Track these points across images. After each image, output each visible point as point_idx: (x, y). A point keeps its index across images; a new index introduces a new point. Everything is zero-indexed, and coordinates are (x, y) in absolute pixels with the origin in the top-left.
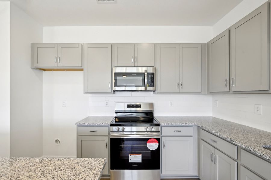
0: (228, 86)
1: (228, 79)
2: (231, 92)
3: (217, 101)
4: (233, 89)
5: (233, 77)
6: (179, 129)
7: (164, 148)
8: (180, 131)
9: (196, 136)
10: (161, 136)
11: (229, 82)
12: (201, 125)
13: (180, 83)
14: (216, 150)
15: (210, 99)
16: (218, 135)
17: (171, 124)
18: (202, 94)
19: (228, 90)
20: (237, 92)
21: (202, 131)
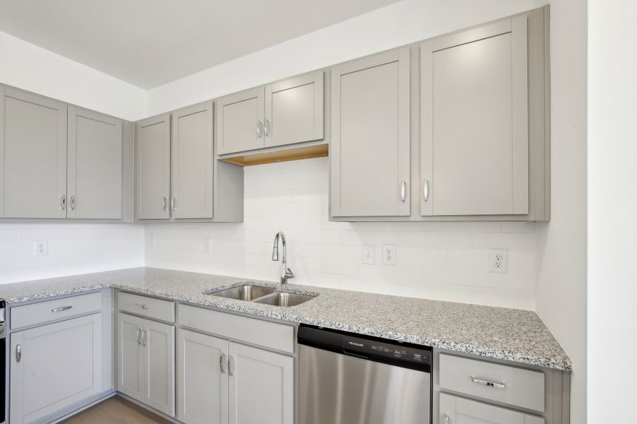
0: (167, 209)
1: (167, 198)
2: (172, 221)
3: (153, 235)
4: (175, 215)
5: (175, 195)
6: (66, 303)
7: (18, 360)
8: (70, 307)
9: (109, 309)
10: (8, 331)
11: (170, 204)
12: (118, 283)
13: (69, 197)
14: (147, 321)
15: (140, 232)
16: (149, 293)
17: (41, 296)
18: (123, 223)
19: (168, 217)
20: (181, 221)
21: (122, 296)
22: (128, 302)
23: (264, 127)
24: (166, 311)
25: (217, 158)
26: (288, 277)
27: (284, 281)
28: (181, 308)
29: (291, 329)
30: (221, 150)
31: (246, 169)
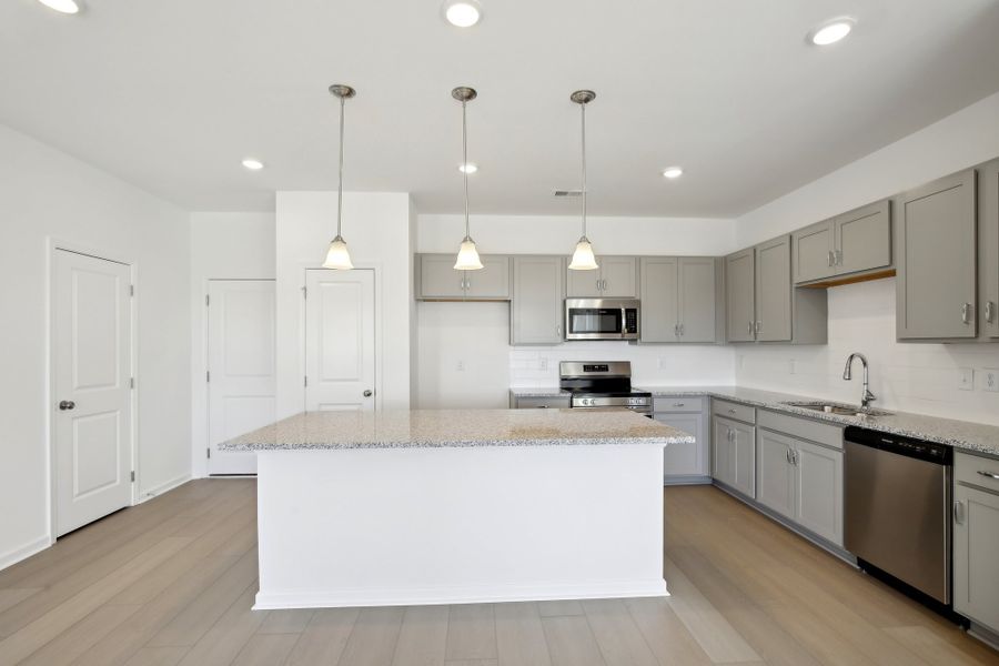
0: (752, 333)
1: (752, 323)
2: (756, 343)
4: (759, 338)
5: (759, 320)
6: (681, 401)
8: (683, 405)
9: (706, 413)
11: (754, 329)
12: (714, 392)
13: (679, 325)
14: (734, 422)
17: (667, 394)
18: (716, 345)
19: (753, 340)
20: (763, 342)
21: (716, 402)
22: (722, 408)
23: (835, 258)
24: (749, 415)
25: (794, 286)
26: (869, 400)
27: (865, 403)
28: (760, 412)
29: (841, 430)
30: (797, 279)
31: (830, 290)
